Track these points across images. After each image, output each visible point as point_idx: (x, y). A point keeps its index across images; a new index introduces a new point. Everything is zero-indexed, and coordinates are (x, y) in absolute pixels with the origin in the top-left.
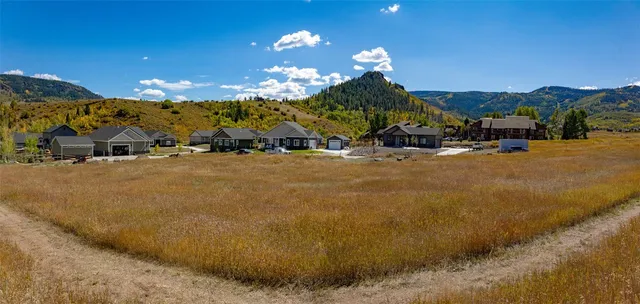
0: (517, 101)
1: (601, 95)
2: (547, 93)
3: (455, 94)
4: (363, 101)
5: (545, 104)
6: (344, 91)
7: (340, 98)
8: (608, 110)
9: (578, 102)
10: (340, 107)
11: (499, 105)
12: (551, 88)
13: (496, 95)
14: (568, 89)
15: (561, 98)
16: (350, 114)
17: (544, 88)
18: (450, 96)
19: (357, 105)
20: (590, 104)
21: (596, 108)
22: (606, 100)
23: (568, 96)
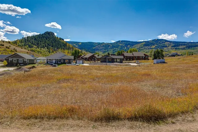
0: (109, 46)
1: (143, 43)
2: (121, 43)
3: (82, 43)
4: (47, 44)
5: (120, 47)
6: (35, 39)
7: (34, 42)
8: (146, 49)
9: (134, 46)
10: (35, 46)
11: (101, 48)
12: (122, 41)
13: (99, 44)
14: (129, 41)
15: (126, 45)
16: (41, 50)
17: (119, 41)
18: (80, 44)
19: (43, 46)
20: (138, 47)
21: (141, 49)
22: (145, 45)
23: (129, 44)
